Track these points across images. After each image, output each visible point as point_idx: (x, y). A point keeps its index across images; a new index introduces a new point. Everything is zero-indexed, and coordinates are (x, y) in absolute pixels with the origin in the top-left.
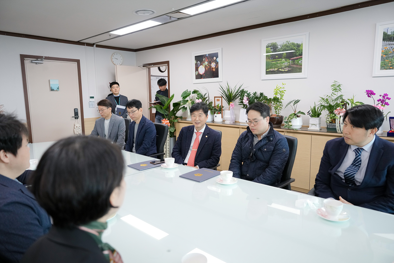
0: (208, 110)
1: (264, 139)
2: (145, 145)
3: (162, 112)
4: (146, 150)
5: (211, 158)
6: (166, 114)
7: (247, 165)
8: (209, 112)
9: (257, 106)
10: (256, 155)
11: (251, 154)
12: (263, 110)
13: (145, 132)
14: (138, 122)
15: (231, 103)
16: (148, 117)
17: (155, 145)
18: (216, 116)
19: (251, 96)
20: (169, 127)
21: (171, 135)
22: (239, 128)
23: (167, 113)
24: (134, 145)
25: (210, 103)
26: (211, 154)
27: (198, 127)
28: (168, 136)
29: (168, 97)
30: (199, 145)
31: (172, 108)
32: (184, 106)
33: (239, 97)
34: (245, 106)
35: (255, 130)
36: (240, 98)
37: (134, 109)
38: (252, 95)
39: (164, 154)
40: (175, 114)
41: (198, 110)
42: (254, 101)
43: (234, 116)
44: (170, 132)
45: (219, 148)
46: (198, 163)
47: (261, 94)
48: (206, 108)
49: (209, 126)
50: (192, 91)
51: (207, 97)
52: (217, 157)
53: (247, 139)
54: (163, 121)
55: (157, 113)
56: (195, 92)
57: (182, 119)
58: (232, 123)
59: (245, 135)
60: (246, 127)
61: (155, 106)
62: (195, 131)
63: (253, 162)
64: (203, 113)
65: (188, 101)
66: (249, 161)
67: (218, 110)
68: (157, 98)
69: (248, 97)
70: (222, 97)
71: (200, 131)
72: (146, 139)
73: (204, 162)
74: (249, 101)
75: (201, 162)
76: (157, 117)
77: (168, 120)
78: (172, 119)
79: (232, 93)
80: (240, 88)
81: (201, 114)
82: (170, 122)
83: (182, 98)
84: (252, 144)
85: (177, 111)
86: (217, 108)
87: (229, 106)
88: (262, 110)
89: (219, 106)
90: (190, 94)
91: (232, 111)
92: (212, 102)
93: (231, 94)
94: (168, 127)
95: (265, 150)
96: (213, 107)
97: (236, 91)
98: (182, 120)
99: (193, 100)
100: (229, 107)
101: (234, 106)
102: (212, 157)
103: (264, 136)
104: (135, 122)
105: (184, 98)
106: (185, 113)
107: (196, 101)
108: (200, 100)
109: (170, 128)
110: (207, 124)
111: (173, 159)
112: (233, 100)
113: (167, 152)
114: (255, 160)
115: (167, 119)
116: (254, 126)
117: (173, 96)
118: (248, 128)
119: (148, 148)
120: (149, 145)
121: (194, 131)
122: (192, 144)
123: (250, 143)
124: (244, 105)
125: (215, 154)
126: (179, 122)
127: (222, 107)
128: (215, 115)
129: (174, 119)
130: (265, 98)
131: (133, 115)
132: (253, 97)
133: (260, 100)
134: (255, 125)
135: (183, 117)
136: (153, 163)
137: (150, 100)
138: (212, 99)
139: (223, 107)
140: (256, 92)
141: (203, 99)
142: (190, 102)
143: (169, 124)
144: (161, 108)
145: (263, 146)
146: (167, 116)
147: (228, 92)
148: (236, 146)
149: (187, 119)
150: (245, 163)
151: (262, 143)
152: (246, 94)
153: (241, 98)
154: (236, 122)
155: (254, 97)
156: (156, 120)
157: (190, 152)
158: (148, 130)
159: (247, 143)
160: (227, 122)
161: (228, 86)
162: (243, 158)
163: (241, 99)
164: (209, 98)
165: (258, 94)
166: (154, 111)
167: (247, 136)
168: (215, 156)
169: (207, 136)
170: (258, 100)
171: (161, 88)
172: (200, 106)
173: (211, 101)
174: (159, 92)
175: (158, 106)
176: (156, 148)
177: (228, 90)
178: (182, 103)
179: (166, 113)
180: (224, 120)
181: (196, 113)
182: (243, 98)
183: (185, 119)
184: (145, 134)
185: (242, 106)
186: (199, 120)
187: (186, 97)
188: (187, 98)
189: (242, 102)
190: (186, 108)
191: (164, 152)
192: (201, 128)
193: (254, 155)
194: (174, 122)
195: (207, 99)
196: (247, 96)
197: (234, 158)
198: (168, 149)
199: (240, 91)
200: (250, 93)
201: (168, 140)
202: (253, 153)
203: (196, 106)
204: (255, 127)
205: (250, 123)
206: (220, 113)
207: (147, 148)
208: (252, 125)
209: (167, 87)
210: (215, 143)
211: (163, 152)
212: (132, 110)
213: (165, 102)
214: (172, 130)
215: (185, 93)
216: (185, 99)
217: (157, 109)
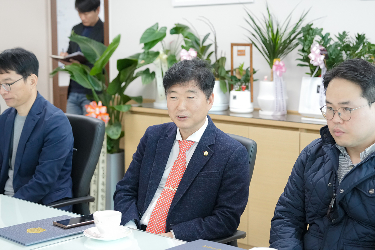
0: (214, 80)
1: (370, 164)
2: (41, 177)
3: (86, 84)
4: (44, 191)
5: (215, 214)
6: (97, 89)
7: (320, 232)
8: (217, 84)
9: (354, 70)
10: (345, 204)
11: (332, 203)
12: (369, 81)
13: (44, 142)
14: (24, 111)
15: (276, 62)
16: (48, 96)
17: (69, 176)
18: (235, 97)
19: (332, 43)
20: (106, 125)
21: (112, 147)
22: (297, 129)
23: (100, 86)
24: (11, 173)
25: (218, 61)
26: (216, 203)
27: (184, 128)
28: (104, 150)
29: (103, 42)
30: (184, 176)
31: (114, 73)
32: (148, 70)
33: (297, 44)
34: (315, 71)
35: (344, 135)
36: (300, 47)
37: (13, 75)
38: (334, 40)
39: (93, 200)
40: (121, 90)
41: (184, 81)
42: (339, 55)
43: (286, 98)
44: (110, 140)
45: (238, 187)
46: (175, 224)
47: (361, 38)
48: (207, 76)
49: (218, 126)
50: (171, 26)
51: (210, 45)
52: (232, 213)
53: (319, 161)
54: (89, 109)
55: (73, 86)
56: (177, 30)
57: (143, 104)
58: (279, 117)
59: (313, 150)
60: (319, 128)
61: (69, 66)
62: (178, 137)
63: (337, 224)
64: (197, 89)
65: (157, 53)
66: (326, 221)
67: (239, 80)
68: (73, 47)
69: (323, 45)
70: (252, 44)
71: (190, 138)
72: (45, 162)
73: (194, 223)
74: (327, 57)
75: (183, 224)
76: (74, 96)
77: (103, 105)
78: (113, 104)
79: (280, 33)
80: (300, 20)
81: (192, 91)
82: (108, 112)
83: (143, 45)
84: (334, 174)
85: (128, 81)
86: (239, 73)
87: (271, 68)
88: (365, 79)
89: (245, 68)
90: (164, 36)
91: (279, 84)
92: (223, 59)
93: (276, 37)
94: (104, 124)
95: (372, 192)
96: (227, 72)
97: (290, 30)
98: (141, 106)
99: (172, 52)
100: (272, 73)
101: (283, 70)
102: (216, 212)
103: (368, 153)
104: (16, 111)
105: (149, 45)
106: (150, 88)
107: (182, 54)
108: (193, 54)
109: (108, 128)
110: (212, 117)
111: (118, 215)
112: (282, 52)
113: (101, 193)
114: (342, 219)
115: (100, 103)
116: (341, 122)
117: (117, 41)
118: (324, 131)
119: (49, 186)
120: (52, 177)
121: (177, 139)
122: (167, 173)
123: (330, 173)
124: (313, 68)
125: (227, 204)
126: (133, 112)
127: (252, 71)
128: (233, 93)
129: (120, 104)
130: (370, 48)
131: (9, 92)
132: (337, 45)
133: (357, 55)
134: (344, 121)
135: (144, 97)
136: (62, 224)
137: (55, 50)
138: (224, 50)
139: (255, 72)
140: (344, 33)
141: (199, 49)
142: (165, 57)
143: (107, 118)
144: (85, 73)
145: (366, 180)
146: (102, 96)
147: (268, 31)
148: (288, 184)
149: (156, 105)
150: (313, 226)
151: (364, 174)
152: (318, 38)
153: (306, 49)
154: (288, 114)
155: (339, 45)
156: (69, 106)
157: (158, 194)
158: (51, 137)
159: (320, 172)
160: (266, 114)
161: (269, 15)
162: (309, 212)
163: (303, 50)
164: (216, 47)
165: (351, 40)
166: (64, 81)
167: (320, 152)
168: (225, 209)
169: (206, 153)
170: (351, 55)
171: (83, 17)
172: (190, 69)
173: (223, 56)
174: (78, 29)
175: (76, 67)
176: (69, 184)
177: (270, 26)
178: (143, 59)
179: (98, 86)
180: (257, 107)
181: (179, 90)
182: (310, 48)
183: (151, 103)
184: (43, 146)
185: (308, 69)
186: (187, 108)
187: (154, 43)
188: (157, 47)
189: (307, 59)
190: (154, 73)
191: (92, 194)
192: (192, 130)
193: (341, 204)
194: (118, 112)
195: (212, 49)
196: (320, 43)
197: (279, 214)
198: (101, 187)
199: (303, 28)
200: (328, 34)
201: (103, 162)
202: (339, 200)
203: (179, 70)
204: (344, 126)
205: (331, 113)
206: (247, 88)
207: (47, 185)
208: (337, 119)
209: (101, 15)
210: (229, 173)
211: (89, 193)
212: (6, 80)
213: (94, 57)
214: (114, 133)
215: (151, 31)
216: (150, 48)
217: (72, 76)
